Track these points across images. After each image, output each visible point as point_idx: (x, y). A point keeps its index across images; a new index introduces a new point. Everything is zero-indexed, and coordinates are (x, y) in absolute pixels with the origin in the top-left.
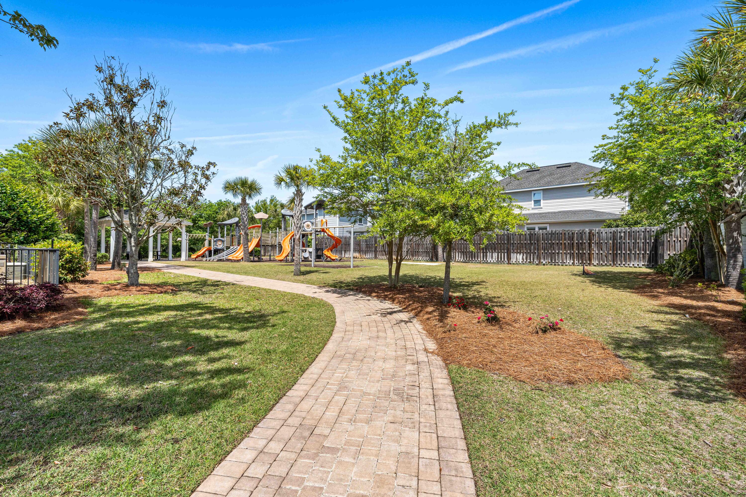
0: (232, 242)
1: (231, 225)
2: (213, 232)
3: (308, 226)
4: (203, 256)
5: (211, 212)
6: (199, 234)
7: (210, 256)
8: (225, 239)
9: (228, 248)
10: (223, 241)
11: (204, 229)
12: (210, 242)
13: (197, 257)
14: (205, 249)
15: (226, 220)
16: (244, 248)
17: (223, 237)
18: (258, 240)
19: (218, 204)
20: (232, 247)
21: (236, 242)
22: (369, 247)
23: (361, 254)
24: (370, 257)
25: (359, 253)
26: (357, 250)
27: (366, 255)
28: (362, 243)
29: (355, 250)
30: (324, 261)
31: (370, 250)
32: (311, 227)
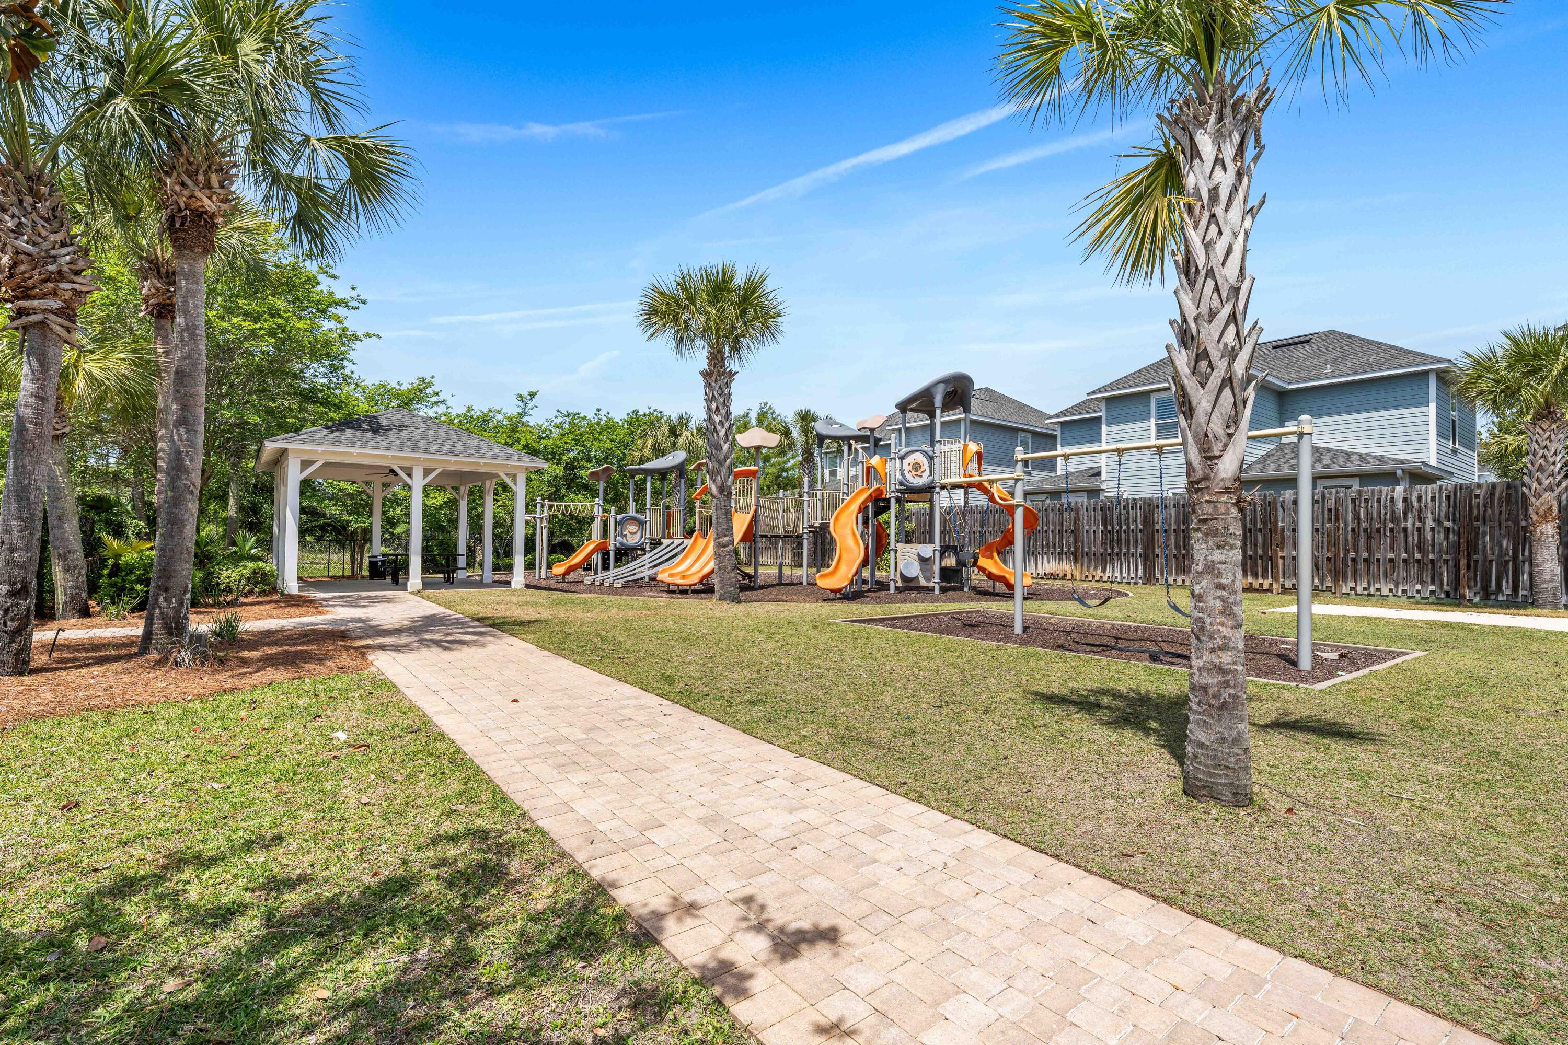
0: (668, 524)
1: (663, 474)
2: (615, 498)
3: (917, 467)
4: (587, 566)
5: (612, 445)
6: (578, 504)
7: (606, 567)
8: (647, 516)
9: (655, 543)
10: (641, 523)
11: (589, 490)
12: (605, 524)
13: (567, 572)
14: (591, 547)
15: (648, 460)
16: (719, 545)
17: (641, 509)
18: (749, 517)
19: (630, 422)
20: (666, 542)
21: (678, 527)
22: (1119, 540)
23: (1082, 565)
24: (1125, 575)
25: (1075, 563)
26: (1065, 550)
27: (1104, 571)
28: (1087, 528)
29: (1058, 550)
30: (966, 590)
31: (1124, 550)
32: (928, 470)
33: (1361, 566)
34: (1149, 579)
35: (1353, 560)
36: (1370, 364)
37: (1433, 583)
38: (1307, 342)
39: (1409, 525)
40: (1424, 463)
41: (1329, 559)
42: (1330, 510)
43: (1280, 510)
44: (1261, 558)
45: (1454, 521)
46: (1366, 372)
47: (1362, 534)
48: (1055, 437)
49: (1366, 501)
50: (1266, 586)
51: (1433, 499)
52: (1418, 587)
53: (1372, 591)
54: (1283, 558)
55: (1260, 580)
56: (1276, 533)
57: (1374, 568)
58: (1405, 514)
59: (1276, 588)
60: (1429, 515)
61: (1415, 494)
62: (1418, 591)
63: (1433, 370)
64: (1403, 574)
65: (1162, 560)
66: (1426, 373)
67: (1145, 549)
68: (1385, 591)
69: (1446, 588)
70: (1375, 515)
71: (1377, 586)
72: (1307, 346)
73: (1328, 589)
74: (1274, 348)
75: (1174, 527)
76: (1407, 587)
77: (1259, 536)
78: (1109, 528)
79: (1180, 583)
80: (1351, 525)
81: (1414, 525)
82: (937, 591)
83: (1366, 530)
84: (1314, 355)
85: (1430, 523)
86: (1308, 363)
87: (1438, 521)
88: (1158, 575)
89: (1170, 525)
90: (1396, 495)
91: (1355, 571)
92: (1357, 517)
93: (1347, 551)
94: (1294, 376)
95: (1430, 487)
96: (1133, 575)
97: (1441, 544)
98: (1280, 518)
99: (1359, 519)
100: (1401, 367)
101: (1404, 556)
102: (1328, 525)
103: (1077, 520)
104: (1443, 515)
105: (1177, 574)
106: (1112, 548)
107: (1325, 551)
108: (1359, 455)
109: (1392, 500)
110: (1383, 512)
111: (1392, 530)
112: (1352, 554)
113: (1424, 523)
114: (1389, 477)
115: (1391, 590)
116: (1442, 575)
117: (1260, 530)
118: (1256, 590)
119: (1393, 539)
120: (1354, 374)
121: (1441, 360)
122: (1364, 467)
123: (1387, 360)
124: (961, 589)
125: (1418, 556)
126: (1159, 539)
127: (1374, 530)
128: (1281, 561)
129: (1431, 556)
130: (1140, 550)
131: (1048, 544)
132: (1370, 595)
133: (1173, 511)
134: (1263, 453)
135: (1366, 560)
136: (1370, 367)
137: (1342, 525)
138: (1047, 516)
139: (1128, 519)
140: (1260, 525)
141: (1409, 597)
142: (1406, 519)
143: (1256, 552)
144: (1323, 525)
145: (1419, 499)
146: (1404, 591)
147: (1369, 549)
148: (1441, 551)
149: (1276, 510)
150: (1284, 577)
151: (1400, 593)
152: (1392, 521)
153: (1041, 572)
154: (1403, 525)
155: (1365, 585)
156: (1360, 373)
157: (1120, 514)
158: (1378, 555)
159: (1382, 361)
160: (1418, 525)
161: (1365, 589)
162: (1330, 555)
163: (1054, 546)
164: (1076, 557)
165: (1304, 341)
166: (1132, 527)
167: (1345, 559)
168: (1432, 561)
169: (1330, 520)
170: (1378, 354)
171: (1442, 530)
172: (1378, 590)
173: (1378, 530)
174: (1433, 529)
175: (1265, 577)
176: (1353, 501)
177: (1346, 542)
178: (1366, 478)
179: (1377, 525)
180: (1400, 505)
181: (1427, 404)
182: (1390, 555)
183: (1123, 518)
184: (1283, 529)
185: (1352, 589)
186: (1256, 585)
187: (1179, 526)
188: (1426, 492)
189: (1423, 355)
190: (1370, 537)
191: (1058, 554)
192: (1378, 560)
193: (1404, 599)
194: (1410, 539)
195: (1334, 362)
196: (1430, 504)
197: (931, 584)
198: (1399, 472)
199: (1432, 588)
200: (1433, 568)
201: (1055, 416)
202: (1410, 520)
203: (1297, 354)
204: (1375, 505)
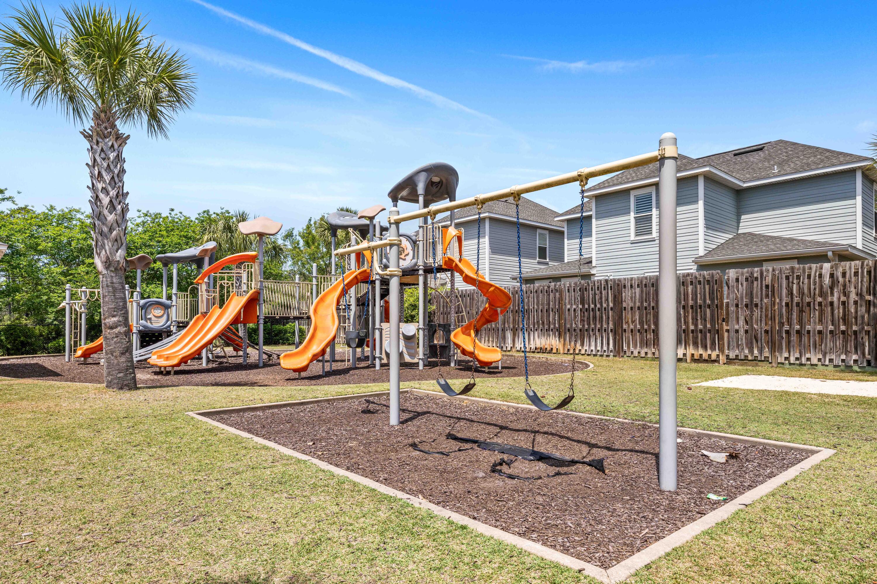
3: (401, 250)
8: (173, 301)
10: (167, 308)
13: (87, 355)
22: (595, 318)
23: (565, 340)
24: (599, 348)
25: (559, 338)
26: (552, 326)
27: (582, 345)
28: (568, 307)
29: (546, 327)
30: (452, 365)
31: (598, 326)
32: (411, 253)
33: (794, 338)
34: (619, 351)
35: (787, 332)
36: (808, 165)
37: (856, 352)
38: (761, 149)
39: (835, 299)
40: (850, 246)
41: (766, 332)
42: (767, 286)
43: (725, 288)
44: (710, 331)
45: (874, 295)
46: (805, 171)
47: (795, 308)
48: (562, 233)
49: (798, 277)
50: (714, 357)
51: (856, 274)
52: (843, 357)
53: (804, 361)
54: (728, 331)
55: (709, 352)
56: (722, 309)
57: (805, 339)
58: (832, 288)
59: (722, 359)
60: (853, 289)
61: (840, 270)
62: (843, 361)
63: (859, 168)
64: (830, 344)
65: (628, 334)
66: (853, 171)
67: (615, 324)
68: (814, 361)
69: (868, 357)
70: (806, 291)
71: (808, 356)
72: (760, 153)
73: (766, 359)
74: (735, 155)
75: (638, 304)
76: (833, 357)
77: (708, 311)
78: (586, 306)
79: (643, 355)
80: (785, 300)
81: (839, 299)
82: (421, 367)
83: (798, 304)
84: (766, 159)
85: (853, 296)
86: (760, 165)
87: (860, 295)
88: (625, 348)
89: (635, 303)
90: (824, 271)
91: (789, 342)
92: (790, 293)
93: (782, 324)
94: (748, 176)
95: (853, 263)
96: (605, 348)
97: (863, 317)
98: (725, 296)
99: (792, 294)
100: (833, 165)
101: (831, 327)
102: (765, 301)
103: (561, 299)
104: (864, 290)
105: (641, 347)
106: (589, 324)
107: (763, 324)
108: (799, 241)
109: (820, 276)
110: (812, 287)
111: (820, 304)
112: (786, 327)
113: (848, 297)
114: (822, 258)
115: (819, 360)
116: (863, 345)
117: (709, 306)
118: (706, 361)
119: (822, 313)
120: (796, 172)
121: (866, 159)
122: (801, 250)
123: (822, 161)
124: (448, 364)
125: (843, 328)
126: (627, 316)
127: (805, 304)
128: (726, 334)
129: (855, 328)
130: (611, 326)
131: (538, 322)
132: (801, 365)
133: (638, 290)
134: (723, 241)
135: (798, 332)
136: (808, 167)
137: (777, 300)
138: (538, 297)
139: (601, 298)
140: (708, 302)
141: (835, 366)
142: (832, 294)
143: (705, 326)
144: (761, 300)
145: (844, 274)
146: (831, 360)
147: (800, 322)
148: (863, 322)
149: (722, 288)
150: (729, 349)
151: (827, 363)
152: (821, 295)
153: (533, 347)
154: (830, 299)
155: (797, 355)
156: (801, 172)
157: (595, 294)
158: (808, 327)
159: (818, 161)
160: (843, 298)
161: (797, 359)
162: (768, 328)
163: (543, 323)
164: (560, 332)
165: (760, 149)
166: (605, 305)
167: (780, 331)
168: (855, 332)
169: (767, 296)
170: (815, 156)
171: (864, 304)
172: (808, 359)
173: (809, 304)
174: (856, 303)
175: (713, 349)
176: (787, 278)
177: (781, 316)
178: (802, 259)
179: (808, 300)
180: (827, 280)
181: (854, 197)
182: (819, 327)
183: (597, 297)
184: (728, 304)
185: (786, 359)
186: (705, 356)
187: (642, 303)
188: (850, 268)
189: (851, 155)
190: (801, 311)
191: (546, 331)
192: (809, 332)
193: (831, 368)
194: (836, 312)
195: (780, 164)
196: (853, 279)
197: (416, 360)
198: (830, 254)
199: (855, 357)
200: (856, 338)
201: (562, 215)
202: (836, 294)
203: (752, 159)
204: (806, 281)
